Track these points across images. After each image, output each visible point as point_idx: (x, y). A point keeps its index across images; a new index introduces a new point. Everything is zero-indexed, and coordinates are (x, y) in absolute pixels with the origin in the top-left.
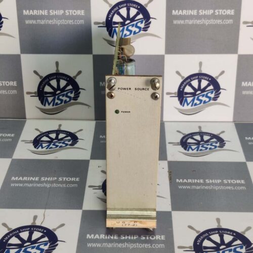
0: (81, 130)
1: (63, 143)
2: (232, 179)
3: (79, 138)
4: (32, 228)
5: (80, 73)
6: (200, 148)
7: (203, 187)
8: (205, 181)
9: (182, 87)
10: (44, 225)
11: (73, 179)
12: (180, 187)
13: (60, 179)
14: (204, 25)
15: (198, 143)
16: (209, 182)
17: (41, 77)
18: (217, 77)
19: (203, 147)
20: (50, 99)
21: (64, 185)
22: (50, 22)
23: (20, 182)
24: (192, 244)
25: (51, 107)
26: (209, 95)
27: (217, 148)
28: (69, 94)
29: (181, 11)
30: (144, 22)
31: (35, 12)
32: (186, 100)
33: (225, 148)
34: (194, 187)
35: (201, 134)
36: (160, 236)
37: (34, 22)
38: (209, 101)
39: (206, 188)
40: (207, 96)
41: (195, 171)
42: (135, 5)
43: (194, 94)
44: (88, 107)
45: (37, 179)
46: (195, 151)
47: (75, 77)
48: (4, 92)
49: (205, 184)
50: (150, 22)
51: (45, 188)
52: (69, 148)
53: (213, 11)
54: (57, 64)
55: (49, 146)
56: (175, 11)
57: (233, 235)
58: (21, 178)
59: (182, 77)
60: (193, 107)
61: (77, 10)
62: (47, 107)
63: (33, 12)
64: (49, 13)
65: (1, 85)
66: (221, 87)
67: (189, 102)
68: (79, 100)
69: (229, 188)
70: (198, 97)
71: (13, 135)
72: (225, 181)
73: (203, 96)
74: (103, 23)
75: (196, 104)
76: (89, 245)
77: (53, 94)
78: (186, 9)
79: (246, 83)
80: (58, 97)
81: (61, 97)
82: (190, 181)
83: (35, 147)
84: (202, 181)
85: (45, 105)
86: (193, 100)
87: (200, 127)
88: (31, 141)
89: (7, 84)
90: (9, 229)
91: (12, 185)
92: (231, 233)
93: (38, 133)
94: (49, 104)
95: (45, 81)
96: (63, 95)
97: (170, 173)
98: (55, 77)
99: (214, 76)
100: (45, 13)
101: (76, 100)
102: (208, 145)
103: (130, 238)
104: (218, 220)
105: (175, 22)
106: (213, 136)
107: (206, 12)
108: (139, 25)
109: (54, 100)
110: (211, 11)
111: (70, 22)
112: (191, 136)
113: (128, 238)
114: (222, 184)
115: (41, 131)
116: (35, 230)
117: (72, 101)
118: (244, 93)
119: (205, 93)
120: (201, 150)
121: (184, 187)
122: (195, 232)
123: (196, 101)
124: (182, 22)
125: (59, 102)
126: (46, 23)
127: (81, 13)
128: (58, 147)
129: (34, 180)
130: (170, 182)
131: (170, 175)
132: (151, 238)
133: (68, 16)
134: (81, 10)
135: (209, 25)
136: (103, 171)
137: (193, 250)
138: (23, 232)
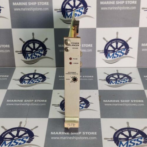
0: (48, 73)
1: (37, 80)
2: (136, 100)
3: (46, 77)
4: (19, 129)
5: (46, 39)
6: (118, 82)
7: (119, 105)
8: (120, 101)
9: (107, 47)
11: (43, 101)
12: (106, 105)
13: (36, 101)
14: (119, 10)
15: (116, 80)
16: (122, 101)
17: (24, 42)
18: (127, 41)
19: (119, 81)
20: (29, 55)
21: (38, 104)
22: (29, 9)
23: (12, 103)
24: (112, 137)
25: (30, 59)
26: (123, 51)
27: (127, 82)
28: (41, 52)
29: (105, 2)
30: (84, 9)
31: (20, 4)
32: (109, 55)
33: (132, 82)
34: (114, 104)
35: (118, 74)
36: (93, 133)
37: (19, 9)
38: (123, 55)
39: (121, 105)
40: (121, 52)
41: (113, 95)
43: (113, 51)
44: (51, 59)
45: (22, 101)
46: (114, 84)
47: (44, 42)
48: (2, 51)
49: (120, 103)
50: (87, 9)
51: (27, 106)
52: (40, 83)
53: (124, 2)
54: (33, 34)
55: (29, 82)
56: (102, 2)
57: (136, 132)
58: (12, 101)
59: (107, 41)
60: (113, 59)
61: (44, 2)
62: (28, 60)
63: (19, 3)
64: (28, 4)
65: (1, 47)
66: (130, 47)
67: (111, 56)
68: (47, 55)
69: (134, 105)
70: (116, 53)
71: (8, 76)
72: (132, 101)
73: (119, 52)
74: (60, 10)
75: (115, 57)
76: (52, 138)
77: (31, 52)
78: (108, 1)
79: (144, 44)
80: (34, 54)
81: (36, 54)
82: (111, 101)
83: (21, 83)
84: (118, 101)
85: (26, 59)
86: (113, 55)
87: (117, 71)
88: (18, 79)
89: (4, 46)
90: (5, 129)
91: (7, 104)
92: (135, 130)
93: (23, 75)
94: (29, 58)
95: (26, 44)
96: (37, 53)
97: (100, 96)
98: (32, 42)
99: (125, 40)
100: (25, 4)
101: (45, 55)
102: (122, 80)
103: (76, 134)
104: (128, 123)
105: (102, 9)
106: (125, 75)
107: (120, 3)
108: (81, 10)
109: (32, 56)
110: (123, 1)
111: (41, 9)
112: (112, 75)
113: (75, 134)
114: (130, 102)
115: (24, 73)
116: (21, 130)
117: (42, 56)
118: (143, 50)
119: (120, 50)
120: (118, 83)
121: (108, 105)
122: (114, 130)
123: (115, 55)
124: (106, 8)
125: (35, 57)
126: (26, 10)
127: (47, 4)
128: (34, 83)
129: (20, 101)
130: (100, 102)
131: (100, 98)
132: (88, 133)
133: (39, 6)
134: (47, 2)
135: (122, 10)
136: (61, 96)
137: (113, 140)
138: (14, 131)
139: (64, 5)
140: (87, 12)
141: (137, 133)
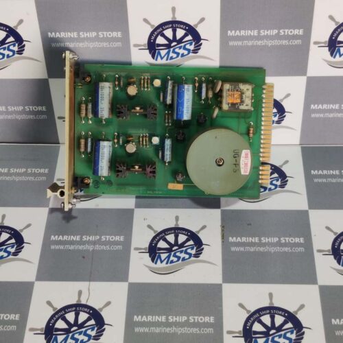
2: (290, 236)
7: (257, 249)
8: (260, 240)
10: (89, 304)
11: (117, 238)
12: (233, 249)
13: (103, 238)
14: (266, 46)
16: (264, 241)
18: (282, 100)
21: (108, 247)
22: (81, 45)
23: (60, 243)
24: (241, 328)
27: (278, 189)
29: (238, 31)
30: (194, 43)
31: (63, 35)
33: (287, 187)
34: (248, 248)
36: (209, 318)
37: (62, 45)
39: (262, 249)
41: (248, 224)
42: (182, 26)
45: (78, 238)
48: (32, 117)
49: (260, 244)
50: (201, 44)
51: (87, 251)
53: (277, 31)
56: (231, 32)
57: (284, 316)
58: (61, 238)
61: (112, 32)
63: (60, 34)
64: (79, 35)
65: (28, 109)
69: (286, 249)
71: (47, 171)
72: (283, 240)
76: (137, 330)
78: (245, 29)
79: (316, 106)
82: (244, 239)
84: (256, 240)
89: (35, 108)
90: (54, 309)
91: (53, 247)
92: (283, 313)
97: (223, 227)
99: (278, 99)
100: (74, 35)
103: (178, 319)
104: (271, 295)
105: (231, 43)
106: (275, 169)
107: (269, 33)
108: (188, 47)
110: (274, 31)
111: (105, 45)
113: (176, 320)
114: (279, 244)
116: (81, 311)
118: (313, 116)
121: (237, 249)
122: (245, 312)
124: (239, 43)
126: (77, 46)
127: (117, 35)
129: (75, 239)
130: (223, 242)
131: (223, 231)
132: (199, 320)
133: (102, 38)
134: (117, 32)
135: (272, 46)
136: (149, 227)
137: (242, 335)
138: (69, 312)
139: (153, 38)
140: (199, 49)
141: (285, 320)
